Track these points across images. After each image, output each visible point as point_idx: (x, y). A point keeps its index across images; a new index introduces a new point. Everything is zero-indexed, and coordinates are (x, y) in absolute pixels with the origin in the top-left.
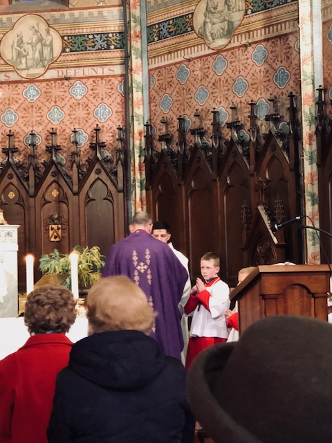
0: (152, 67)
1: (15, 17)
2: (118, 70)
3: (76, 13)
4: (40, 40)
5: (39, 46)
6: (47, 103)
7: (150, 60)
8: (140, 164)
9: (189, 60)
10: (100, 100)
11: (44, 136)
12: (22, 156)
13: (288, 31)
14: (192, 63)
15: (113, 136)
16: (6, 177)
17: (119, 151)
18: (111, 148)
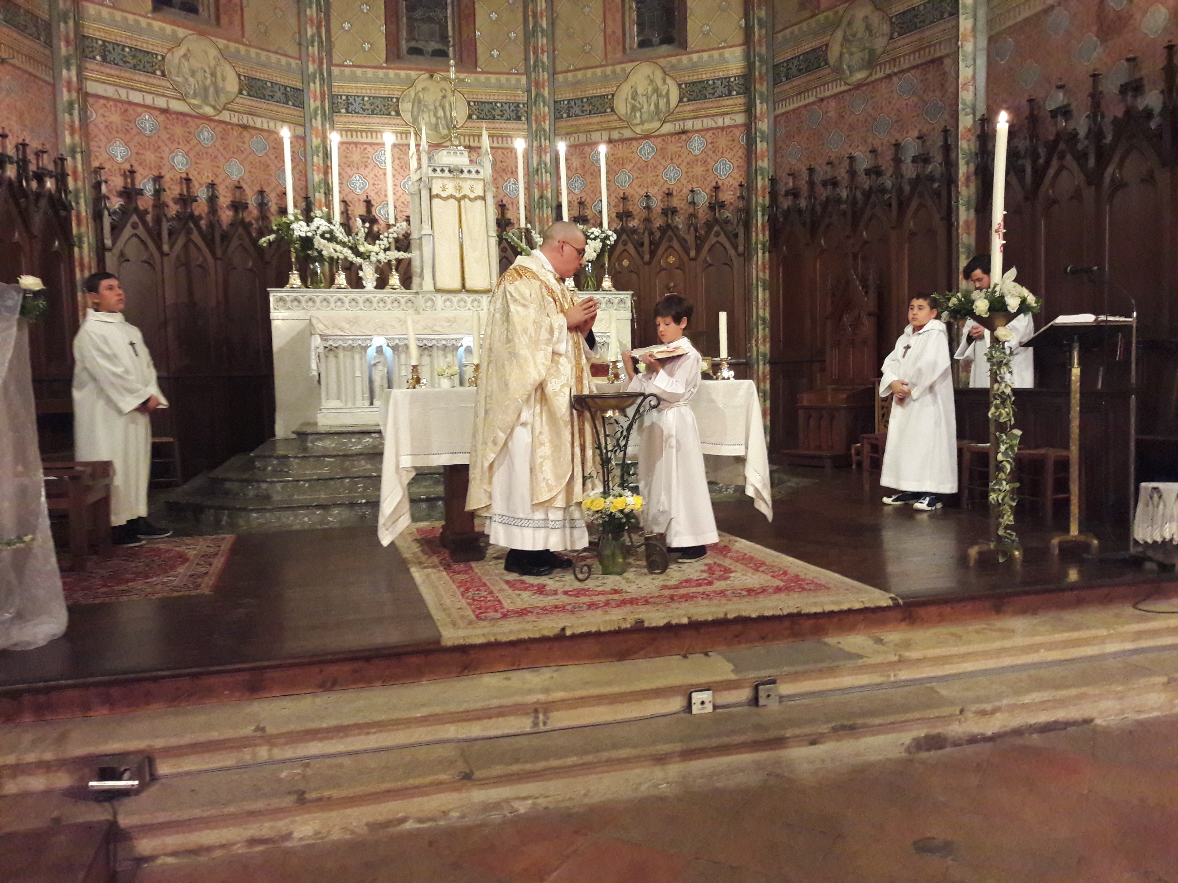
0: (779, 112)
1: (628, 67)
2: (740, 119)
3: (695, 57)
4: (656, 90)
5: (654, 97)
6: (663, 162)
7: (777, 105)
8: (763, 224)
9: (822, 100)
10: (719, 154)
11: (660, 198)
12: (636, 221)
13: (944, 52)
14: (825, 102)
15: (734, 194)
16: (620, 244)
17: (740, 210)
18: (731, 208)
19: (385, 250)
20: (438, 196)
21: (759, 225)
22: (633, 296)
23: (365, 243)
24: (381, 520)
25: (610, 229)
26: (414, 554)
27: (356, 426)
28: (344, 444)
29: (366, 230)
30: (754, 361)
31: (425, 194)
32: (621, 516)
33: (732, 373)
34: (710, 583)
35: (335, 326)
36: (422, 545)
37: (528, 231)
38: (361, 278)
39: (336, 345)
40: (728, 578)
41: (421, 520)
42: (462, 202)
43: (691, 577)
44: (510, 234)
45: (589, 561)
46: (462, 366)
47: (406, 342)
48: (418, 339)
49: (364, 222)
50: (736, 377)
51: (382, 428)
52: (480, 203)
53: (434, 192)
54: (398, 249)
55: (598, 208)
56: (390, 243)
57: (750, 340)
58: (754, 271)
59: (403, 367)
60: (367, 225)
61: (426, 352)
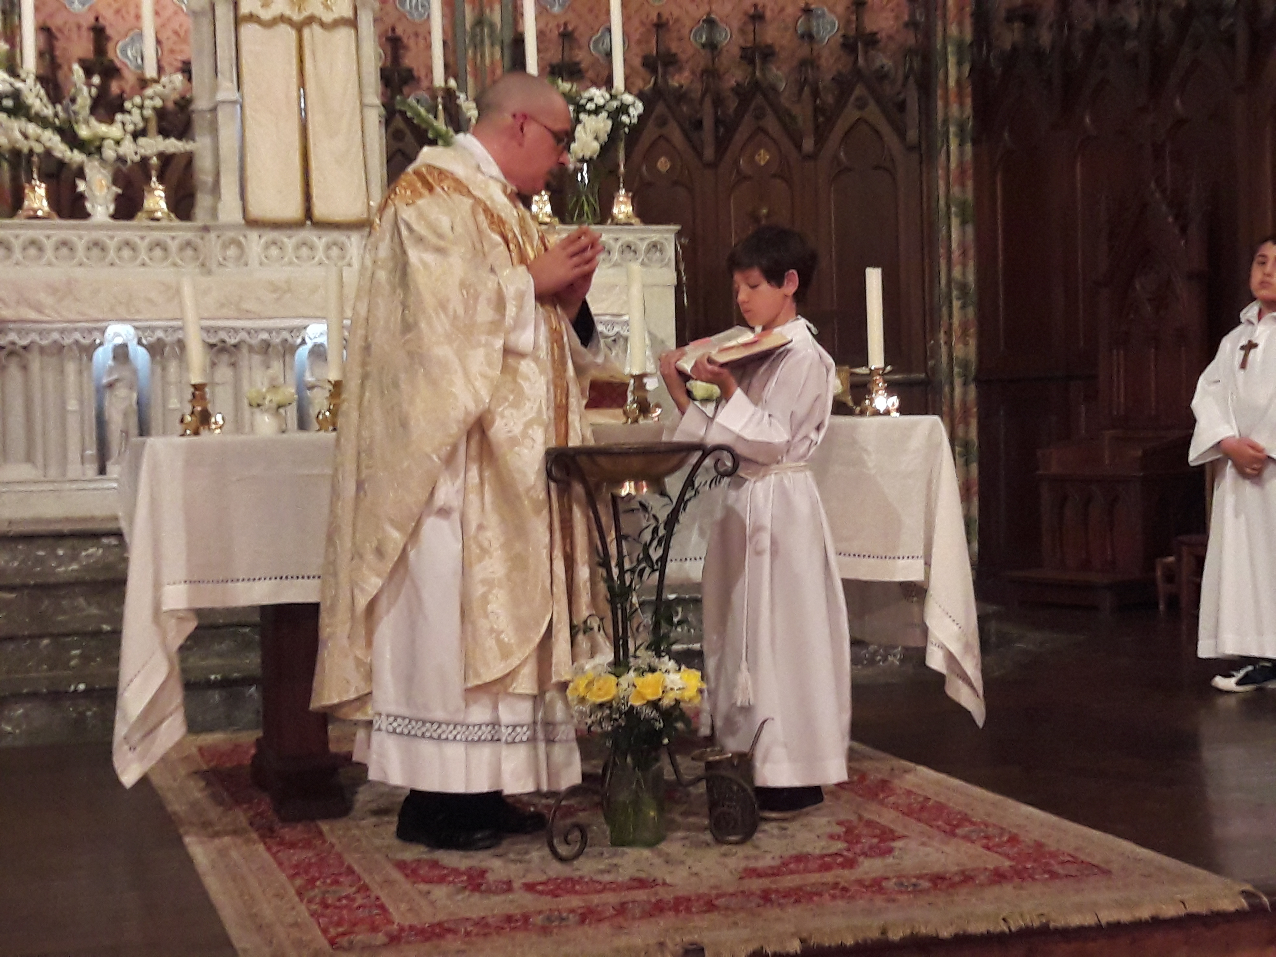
8: (959, 82)
11: (736, 24)
12: (686, 74)
15: (896, 19)
16: (651, 123)
17: (909, 52)
18: (893, 46)
19: (136, 135)
20: (252, 18)
21: (952, 83)
22: (679, 235)
23: (93, 121)
24: (120, 730)
25: (628, 89)
26: (193, 805)
27: (67, 520)
28: (40, 561)
29: (94, 91)
30: (943, 376)
31: (224, 14)
32: (654, 714)
33: (894, 401)
34: (850, 864)
35: (23, 301)
36: (209, 784)
37: (450, 95)
38: (81, 197)
39: (24, 342)
40: (890, 851)
41: (210, 729)
42: (306, 32)
43: (809, 849)
44: (412, 100)
45: (582, 817)
46: (303, 388)
47: (180, 335)
48: (207, 330)
49: (88, 73)
50: (902, 410)
51: (123, 525)
52: (344, 34)
53: (245, 9)
54: (165, 133)
55: (603, 47)
56: (145, 119)
57: (934, 330)
58: (942, 184)
59: (173, 390)
60: (96, 80)
61: (225, 358)
